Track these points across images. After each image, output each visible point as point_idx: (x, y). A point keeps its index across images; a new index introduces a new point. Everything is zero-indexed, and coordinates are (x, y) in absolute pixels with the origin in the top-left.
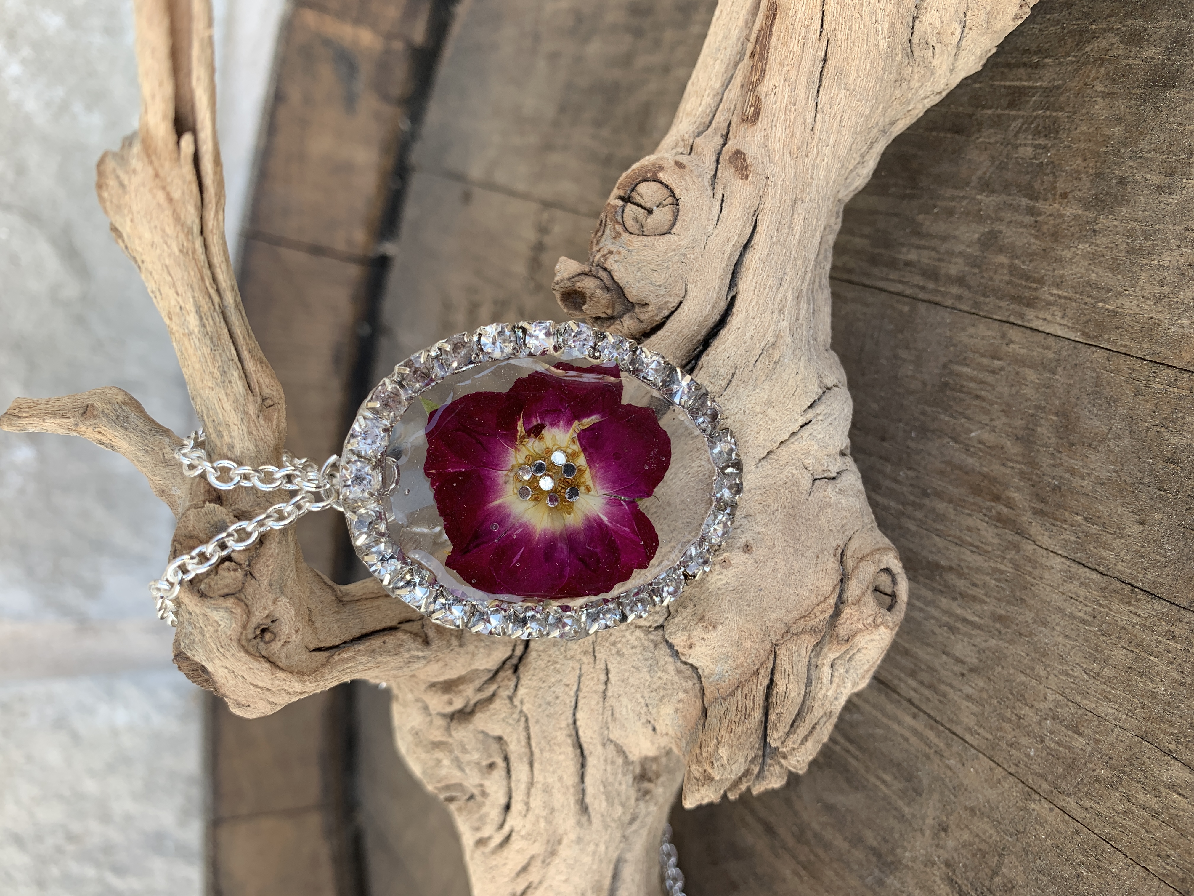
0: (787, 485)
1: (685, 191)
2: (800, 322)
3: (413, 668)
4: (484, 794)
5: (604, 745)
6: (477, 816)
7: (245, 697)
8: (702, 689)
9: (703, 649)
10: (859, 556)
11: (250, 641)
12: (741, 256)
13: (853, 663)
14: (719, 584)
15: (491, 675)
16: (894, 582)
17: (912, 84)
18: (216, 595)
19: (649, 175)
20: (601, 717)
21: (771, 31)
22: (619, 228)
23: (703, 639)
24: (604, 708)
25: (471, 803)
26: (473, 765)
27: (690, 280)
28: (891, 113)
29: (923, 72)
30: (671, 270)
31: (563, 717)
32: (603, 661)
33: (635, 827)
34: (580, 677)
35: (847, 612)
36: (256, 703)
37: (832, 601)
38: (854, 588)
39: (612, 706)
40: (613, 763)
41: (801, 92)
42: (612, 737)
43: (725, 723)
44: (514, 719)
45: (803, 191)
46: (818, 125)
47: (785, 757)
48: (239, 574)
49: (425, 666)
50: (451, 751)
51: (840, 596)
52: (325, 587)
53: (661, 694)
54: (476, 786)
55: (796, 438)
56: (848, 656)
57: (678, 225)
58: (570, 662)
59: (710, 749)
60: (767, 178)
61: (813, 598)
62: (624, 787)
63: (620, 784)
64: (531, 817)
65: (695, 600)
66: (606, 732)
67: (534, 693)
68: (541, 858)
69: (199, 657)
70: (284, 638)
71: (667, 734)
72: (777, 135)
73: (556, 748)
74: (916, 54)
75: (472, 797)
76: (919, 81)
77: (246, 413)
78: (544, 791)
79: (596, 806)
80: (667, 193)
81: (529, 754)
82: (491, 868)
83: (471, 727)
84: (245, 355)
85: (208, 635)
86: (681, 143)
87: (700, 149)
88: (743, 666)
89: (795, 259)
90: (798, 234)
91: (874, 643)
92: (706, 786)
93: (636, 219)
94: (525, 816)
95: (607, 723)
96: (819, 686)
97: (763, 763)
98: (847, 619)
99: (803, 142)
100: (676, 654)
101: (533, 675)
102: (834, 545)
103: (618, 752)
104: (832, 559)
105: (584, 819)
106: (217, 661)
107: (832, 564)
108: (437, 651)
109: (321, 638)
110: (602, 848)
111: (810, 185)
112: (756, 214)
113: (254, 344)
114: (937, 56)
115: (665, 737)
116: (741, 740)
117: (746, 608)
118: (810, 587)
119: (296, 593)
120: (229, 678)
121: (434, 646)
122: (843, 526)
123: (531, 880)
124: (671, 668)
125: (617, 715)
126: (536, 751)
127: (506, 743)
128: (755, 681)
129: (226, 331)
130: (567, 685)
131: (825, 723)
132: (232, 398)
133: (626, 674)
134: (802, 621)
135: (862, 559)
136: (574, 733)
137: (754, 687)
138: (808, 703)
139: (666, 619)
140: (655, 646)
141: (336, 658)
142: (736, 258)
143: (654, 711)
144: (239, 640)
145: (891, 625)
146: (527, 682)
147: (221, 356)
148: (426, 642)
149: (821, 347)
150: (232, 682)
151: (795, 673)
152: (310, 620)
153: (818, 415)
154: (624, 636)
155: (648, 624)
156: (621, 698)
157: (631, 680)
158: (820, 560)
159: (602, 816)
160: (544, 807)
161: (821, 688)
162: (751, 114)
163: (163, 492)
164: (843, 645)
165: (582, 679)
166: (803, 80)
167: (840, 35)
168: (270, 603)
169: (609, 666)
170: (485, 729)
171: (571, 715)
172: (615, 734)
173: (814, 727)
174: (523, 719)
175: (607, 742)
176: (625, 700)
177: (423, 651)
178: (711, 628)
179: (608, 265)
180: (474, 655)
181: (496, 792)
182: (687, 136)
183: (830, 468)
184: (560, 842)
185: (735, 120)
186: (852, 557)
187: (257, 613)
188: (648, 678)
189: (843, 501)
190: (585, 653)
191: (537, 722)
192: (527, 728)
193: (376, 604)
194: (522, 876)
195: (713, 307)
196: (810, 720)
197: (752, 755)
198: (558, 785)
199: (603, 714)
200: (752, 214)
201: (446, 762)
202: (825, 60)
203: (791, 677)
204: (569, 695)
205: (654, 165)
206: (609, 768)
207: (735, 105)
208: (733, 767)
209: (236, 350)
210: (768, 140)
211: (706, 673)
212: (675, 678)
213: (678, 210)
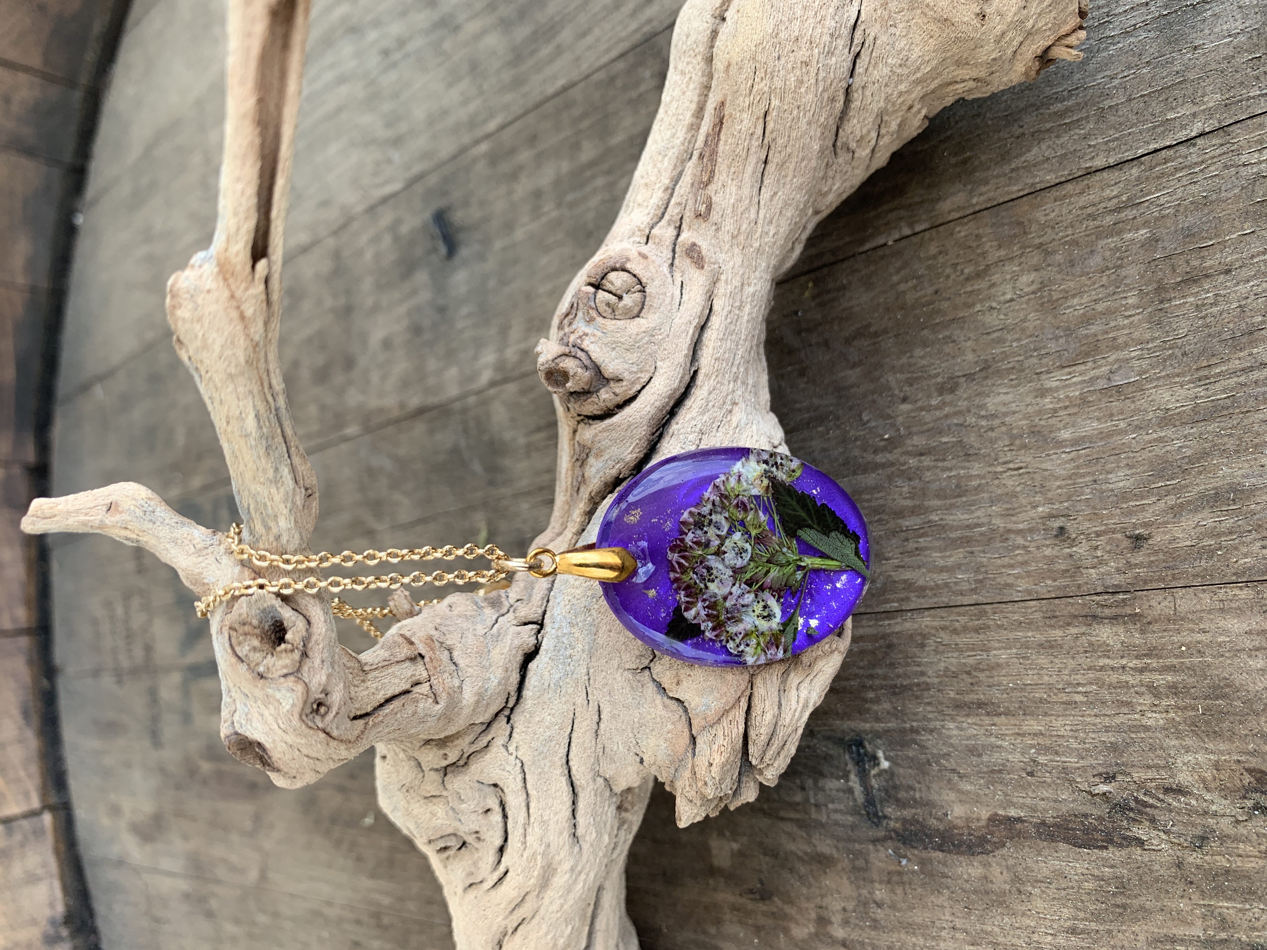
1: (650, 280)
3: (426, 727)
4: (478, 839)
5: (594, 780)
6: (470, 862)
7: (295, 768)
8: (689, 720)
9: (690, 684)
11: (309, 716)
12: (700, 335)
15: (484, 727)
18: (276, 676)
19: (617, 265)
20: (593, 755)
21: (719, 137)
22: (593, 313)
23: (690, 675)
24: (596, 746)
25: (463, 851)
26: (469, 813)
27: (659, 358)
30: (642, 350)
31: (558, 758)
32: (596, 704)
33: (616, 853)
34: (573, 720)
36: (303, 774)
39: (603, 744)
40: (601, 796)
41: (746, 191)
42: (601, 772)
43: (715, 747)
44: (510, 766)
46: (761, 220)
47: (761, 773)
48: (296, 654)
50: (447, 803)
52: (351, 659)
53: (651, 728)
54: (470, 832)
56: (810, 678)
57: (645, 309)
59: (703, 772)
60: (720, 267)
62: (609, 817)
63: (606, 815)
64: (527, 854)
66: (597, 768)
68: (536, 892)
70: (335, 709)
71: (655, 763)
72: (727, 229)
73: (552, 788)
75: (465, 845)
77: (293, 504)
78: (540, 828)
79: (586, 837)
80: (634, 281)
81: (525, 797)
83: (467, 778)
84: (293, 451)
86: (636, 232)
87: (656, 239)
88: (726, 696)
90: (747, 315)
91: (829, 666)
93: (608, 305)
94: (522, 854)
95: (598, 760)
96: (788, 707)
100: (664, 691)
103: (606, 785)
105: (576, 850)
109: (357, 706)
110: (591, 876)
112: (711, 298)
115: (652, 766)
120: (286, 753)
123: (525, 914)
124: (659, 704)
125: (609, 752)
126: (532, 792)
127: (502, 789)
128: (737, 707)
129: (279, 431)
130: (561, 729)
131: (793, 739)
132: (282, 492)
136: (566, 772)
137: (736, 712)
138: (780, 723)
139: (652, 661)
140: (644, 686)
141: (371, 723)
142: (697, 337)
143: (643, 744)
145: (841, 650)
146: (522, 729)
147: (274, 454)
148: (436, 701)
149: (765, 411)
150: (288, 755)
151: (770, 698)
154: (615, 679)
155: (635, 666)
156: (612, 735)
157: (622, 718)
159: (592, 845)
160: (540, 844)
161: (790, 709)
162: (703, 210)
163: (196, 582)
164: (805, 670)
165: (576, 721)
166: (747, 179)
167: (779, 143)
168: (324, 679)
169: (601, 708)
170: (480, 778)
171: (564, 756)
172: (606, 769)
173: (784, 744)
174: (519, 764)
175: (597, 777)
176: (616, 738)
179: (584, 346)
181: (492, 836)
182: (641, 226)
184: (554, 873)
185: (689, 215)
187: (313, 689)
188: (638, 715)
190: (578, 697)
192: (523, 773)
193: (391, 670)
194: (516, 912)
195: (678, 381)
196: (781, 737)
197: (737, 773)
199: (595, 752)
200: (708, 298)
201: (441, 814)
202: (766, 163)
203: (766, 701)
204: (563, 738)
205: (619, 255)
206: (597, 801)
207: (687, 201)
208: (723, 786)
209: (287, 447)
210: (718, 233)
211: (693, 706)
212: (663, 713)
213: (645, 297)
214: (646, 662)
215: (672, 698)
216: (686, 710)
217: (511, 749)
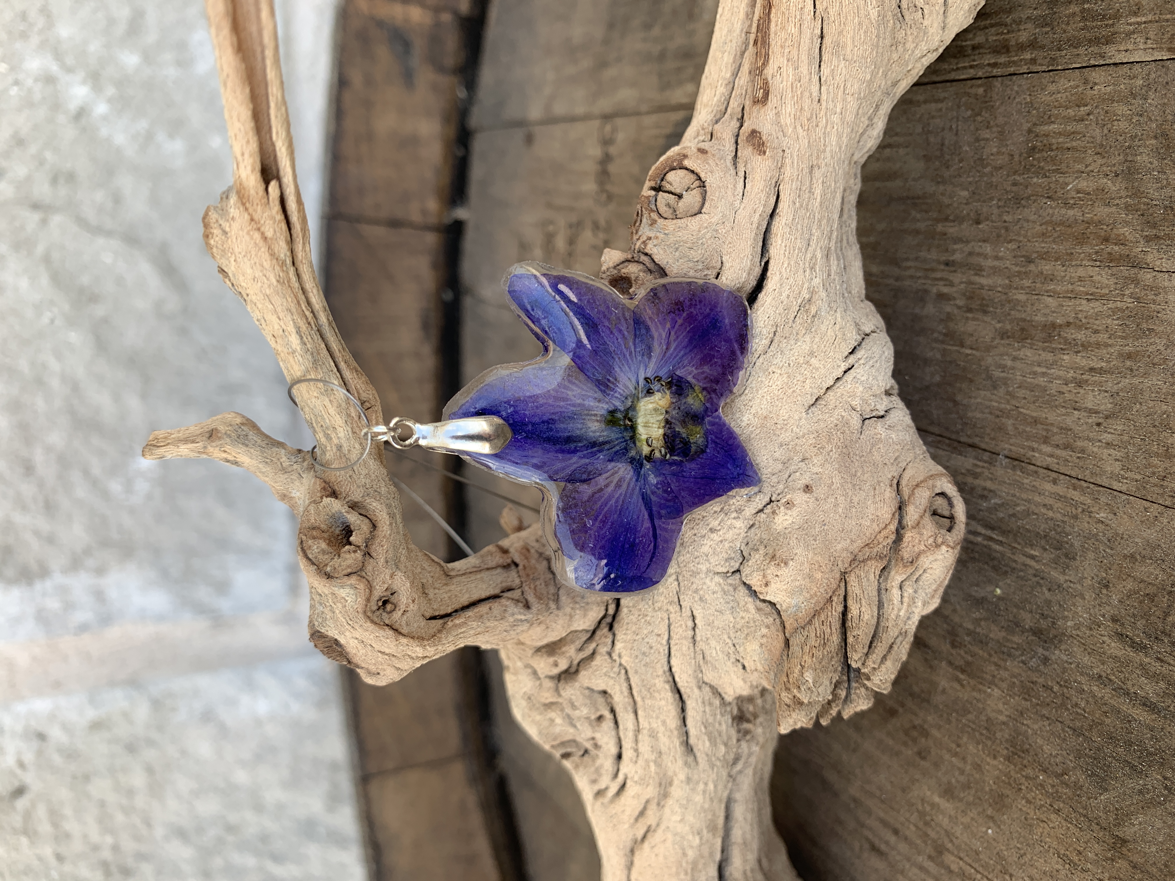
0: (839, 427)
1: (709, 174)
2: (832, 277)
3: (518, 631)
4: (596, 746)
5: (700, 688)
6: (593, 769)
7: (375, 664)
8: (783, 623)
9: (778, 585)
10: (914, 483)
11: (374, 612)
12: (769, 224)
13: (921, 583)
14: (786, 524)
15: (589, 635)
16: (951, 505)
17: (907, 46)
18: (341, 575)
19: (675, 164)
20: (693, 661)
21: (769, 19)
22: (654, 215)
23: (777, 576)
24: (695, 652)
25: (586, 758)
26: (582, 720)
27: (724, 252)
28: (892, 76)
29: (915, 34)
30: (706, 246)
31: (659, 665)
32: (688, 609)
33: (739, 766)
34: (669, 626)
35: (908, 536)
36: (384, 670)
37: (893, 527)
38: (912, 514)
39: (702, 650)
40: (710, 704)
41: (804, 69)
42: (706, 679)
43: (807, 649)
44: (614, 673)
45: (818, 158)
46: (824, 97)
47: (869, 679)
48: (359, 555)
49: (529, 629)
50: (562, 710)
51: (900, 522)
52: (433, 564)
53: (746, 632)
54: (588, 740)
55: (841, 383)
56: (915, 577)
57: (707, 205)
58: (659, 613)
59: (795, 675)
60: (784, 151)
61: (875, 526)
62: (724, 727)
63: (720, 724)
64: (641, 762)
65: (765, 542)
66: (700, 675)
67: (630, 646)
68: (656, 801)
69: (332, 632)
70: (403, 607)
71: (756, 670)
72: (788, 111)
73: (656, 695)
74: (906, 17)
75: (586, 752)
76: (913, 42)
77: (349, 415)
78: (650, 736)
79: (700, 746)
80: (693, 177)
81: (632, 703)
82: (611, 817)
83: (577, 684)
84: (342, 365)
85: (337, 612)
86: (702, 132)
87: (719, 135)
88: (816, 596)
89: (820, 221)
90: (819, 197)
91: (938, 563)
92: (797, 711)
93: (668, 205)
94: (636, 762)
95: (699, 666)
96: (891, 607)
97: (849, 688)
98: (909, 543)
99: (812, 115)
100: (754, 594)
101: (627, 630)
102: (890, 476)
103: (714, 694)
104: (888, 489)
105: (690, 759)
106: (347, 634)
107: (889, 494)
108: (538, 614)
109: (435, 607)
110: (711, 786)
111: (824, 151)
112: (777, 184)
113: (349, 356)
114: (926, 17)
115: (755, 673)
116: (823, 663)
117: (814, 542)
118: (870, 517)
119: (409, 568)
120: (360, 648)
121: (534, 609)
122: (896, 459)
123: (649, 823)
124: (751, 607)
125: (708, 658)
126: (638, 699)
127: (611, 696)
128: (830, 608)
129: (323, 346)
130: (659, 635)
131: (901, 643)
132: (335, 404)
133: (711, 618)
134: (867, 549)
135: (917, 486)
136: (671, 679)
137: (830, 614)
138: (882, 624)
139: (741, 563)
140: (735, 589)
141: (450, 624)
142: (765, 227)
143: (741, 650)
144: (365, 612)
145: (951, 544)
146: (623, 636)
147: (322, 369)
148: (527, 606)
149: (856, 299)
150: (362, 651)
151: (866, 597)
152: (424, 593)
153: (859, 359)
154: (705, 583)
155: (725, 570)
156: (709, 641)
157: (716, 623)
158: (877, 492)
159: (707, 755)
160: (652, 752)
161: (893, 609)
162: (761, 95)
163: (285, 496)
164: (908, 566)
165: (672, 627)
166: (804, 57)
167: (832, 12)
168: (388, 578)
169: (694, 613)
170: (590, 685)
171: (666, 663)
172: (709, 676)
173: (891, 647)
174: (623, 671)
175: (701, 684)
176: (713, 643)
177: (525, 615)
178: (782, 565)
179: (648, 250)
180: (571, 616)
181: (607, 744)
182: (706, 125)
183: (878, 407)
184: (671, 784)
185: (748, 103)
186: (907, 485)
187: (377, 587)
188: (732, 619)
189: (893, 436)
190: (671, 603)
191: (636, 672)
192: (628, 679)
193: (478, 576)
194: (640, 820)
195: (749, 274)
196: (886, 639)
197: (836, 677)
198: (662, 729)
199: (695, 658)
200: (774, 185)
201: (559, 721)
202: (822, 37)
203: (863, 602)
204: (661, 644)
205: (679, 154)
206: (707, 709)
207: (746, 91)
208: (820, 690)
209: (334, 362)
210: (779, 116)
211: (784, 607)
212: (757, 616)
213: (706, 191)
214: (736, 566)
215: (764, 601)
216: (779, 613)
217: (615, 656)
